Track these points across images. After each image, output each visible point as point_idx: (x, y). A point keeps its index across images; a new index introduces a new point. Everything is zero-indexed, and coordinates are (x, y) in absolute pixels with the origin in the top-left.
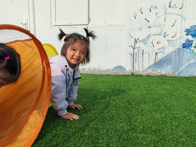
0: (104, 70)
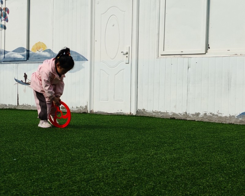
0: (226, 117)
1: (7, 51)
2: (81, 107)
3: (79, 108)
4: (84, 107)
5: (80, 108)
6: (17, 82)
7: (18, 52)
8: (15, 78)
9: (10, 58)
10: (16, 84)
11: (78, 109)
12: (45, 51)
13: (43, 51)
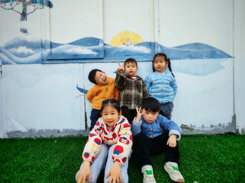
1: (55, 44)
2: (220, 125)
3: (216, 126)
4: (227, 125)
5: (218, 127)
6: (83, 94)
7: (84, 45)
8: (78, 87)
9: (63, 54)
10: (80, 96)
11: (213, 128)
12: (139, 45)
13: (136, 45)
